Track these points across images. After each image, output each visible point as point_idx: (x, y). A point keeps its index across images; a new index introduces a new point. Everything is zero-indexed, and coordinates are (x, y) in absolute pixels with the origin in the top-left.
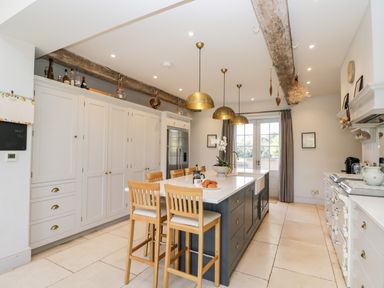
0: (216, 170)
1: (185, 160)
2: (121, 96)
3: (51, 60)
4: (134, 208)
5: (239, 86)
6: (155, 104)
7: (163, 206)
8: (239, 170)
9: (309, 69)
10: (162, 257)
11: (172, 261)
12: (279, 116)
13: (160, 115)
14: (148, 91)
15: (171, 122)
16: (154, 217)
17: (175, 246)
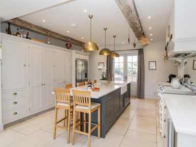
0: (101, 82)
1: (86, 77)
2: (49, 43)
3: (9, 24)
4: (57, 102)
5: (114, 37)
6: (69, 46)
7: (71, 101)
8: (116, 82)
9: (150, 28)
10: (71, 125)
11: (76, 127)
12: (137, 52)
13: (71, 52)
14: (64, 39)
15: (78, 56)
16: (67, 106)
17: (78, 120)
